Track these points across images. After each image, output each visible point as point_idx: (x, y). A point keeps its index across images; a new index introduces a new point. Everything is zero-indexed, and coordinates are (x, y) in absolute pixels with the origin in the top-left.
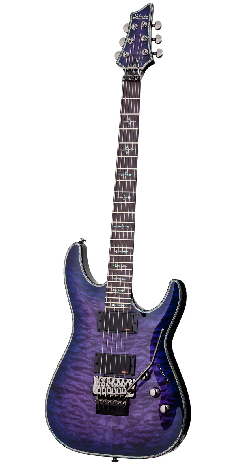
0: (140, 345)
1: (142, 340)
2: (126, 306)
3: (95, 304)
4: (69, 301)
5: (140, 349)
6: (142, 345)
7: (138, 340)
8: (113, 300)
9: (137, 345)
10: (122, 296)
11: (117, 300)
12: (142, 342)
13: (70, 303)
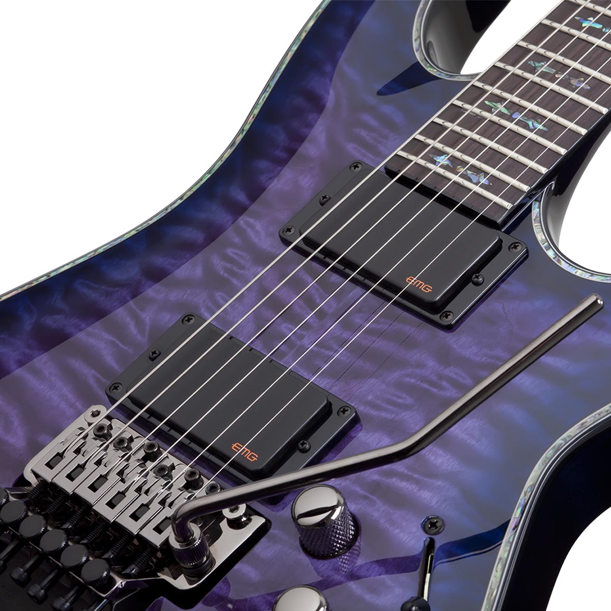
0: (426, 386)
1: (451, 372)
2: (495, 185)
3: (364, 133)
4: (268, 85)
5: (409, 401)
6: (434, 390)
7: (431, 363)
8: (454, 139)
9: (407, 379)
10: (512, 139)
11: (473, 148)
12: (440, 377)
13: (267, 95)
